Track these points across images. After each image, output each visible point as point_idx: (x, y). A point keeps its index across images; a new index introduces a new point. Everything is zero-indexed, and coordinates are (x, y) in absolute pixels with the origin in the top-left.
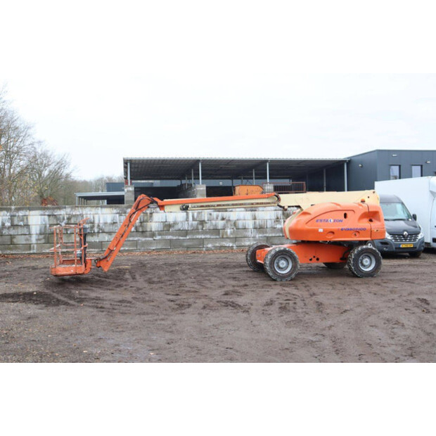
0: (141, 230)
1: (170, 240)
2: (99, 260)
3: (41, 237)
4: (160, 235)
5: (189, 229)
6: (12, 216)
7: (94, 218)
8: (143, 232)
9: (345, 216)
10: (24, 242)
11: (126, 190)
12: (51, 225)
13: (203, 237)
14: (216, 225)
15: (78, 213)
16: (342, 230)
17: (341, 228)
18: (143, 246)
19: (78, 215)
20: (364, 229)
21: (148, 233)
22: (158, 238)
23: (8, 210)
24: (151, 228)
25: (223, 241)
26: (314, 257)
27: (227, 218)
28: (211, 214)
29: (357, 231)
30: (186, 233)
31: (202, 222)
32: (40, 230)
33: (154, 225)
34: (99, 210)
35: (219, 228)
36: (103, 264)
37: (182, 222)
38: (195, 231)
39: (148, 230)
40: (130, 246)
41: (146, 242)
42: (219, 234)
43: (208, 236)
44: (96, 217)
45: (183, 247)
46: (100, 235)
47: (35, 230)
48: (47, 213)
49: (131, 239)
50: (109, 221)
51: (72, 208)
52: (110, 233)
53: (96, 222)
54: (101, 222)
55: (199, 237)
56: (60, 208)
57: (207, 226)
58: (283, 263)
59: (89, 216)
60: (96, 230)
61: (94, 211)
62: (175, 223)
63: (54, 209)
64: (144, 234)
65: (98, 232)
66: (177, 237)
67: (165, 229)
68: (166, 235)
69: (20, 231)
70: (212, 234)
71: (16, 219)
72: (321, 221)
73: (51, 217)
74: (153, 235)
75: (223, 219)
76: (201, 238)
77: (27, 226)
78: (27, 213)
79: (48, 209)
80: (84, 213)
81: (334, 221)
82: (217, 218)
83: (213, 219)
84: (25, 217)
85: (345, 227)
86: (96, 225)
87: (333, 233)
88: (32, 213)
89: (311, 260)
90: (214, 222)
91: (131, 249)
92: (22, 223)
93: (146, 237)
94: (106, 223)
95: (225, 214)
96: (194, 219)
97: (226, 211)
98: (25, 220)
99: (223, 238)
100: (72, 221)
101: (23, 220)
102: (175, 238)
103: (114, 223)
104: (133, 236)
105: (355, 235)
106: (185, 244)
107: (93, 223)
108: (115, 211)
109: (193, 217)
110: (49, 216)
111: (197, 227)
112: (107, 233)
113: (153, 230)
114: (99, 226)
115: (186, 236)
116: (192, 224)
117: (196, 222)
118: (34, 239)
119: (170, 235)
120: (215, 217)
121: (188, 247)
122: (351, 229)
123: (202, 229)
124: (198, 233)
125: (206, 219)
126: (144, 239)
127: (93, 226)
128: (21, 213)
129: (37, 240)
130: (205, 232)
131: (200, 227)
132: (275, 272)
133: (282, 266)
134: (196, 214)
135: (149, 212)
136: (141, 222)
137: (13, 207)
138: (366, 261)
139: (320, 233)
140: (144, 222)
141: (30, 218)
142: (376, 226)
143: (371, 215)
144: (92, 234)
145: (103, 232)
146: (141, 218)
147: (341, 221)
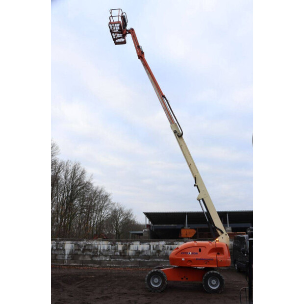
0: (123, 255)
1: (139, 261)
3: (70, 256)
4: (133, 258)
5: (151, 255)
6: (57, 244)
8: (124, 256)
9: (200, 250)
10: (61, 259)
12: (75, 250)
13: (159, 260)
14: (167, 253)
15: (90, 243)
16: (197, 259)
18: (123, 264)
19: (90, 245)
20: (212, 260)
21: (127, 257)
22: (133, 260)
24: (129, 254)
26: (185, 277)
28: (164, 246)
29: (207, 261)
30: (148, 257)
31: (159, 251)
32: (70, 252)
33: (130, 252)
34: (101, 243)
37: (146, 251)
38: (154, 256)
39: (127, 255)
40: (117, 264)
41: (125, 262)
43: (162, 260)
44: (99, 246)
45: (147, 266)
46: (101, 257)
47: (67, 252)
48: (74, 243)
49: (117, 260)
50: (106, 249)
51: (87, 240)
52: (106, 256)
53: (99, 249)
54: (102, 249)
55: (157, 260)
56: (81, 240)
57: (162, 253)
58: (156, 280)
59: (95, 245)
60: (98, 254)
61: (98, 243)
62: (143, 251)
63: (78, 240)
65: (100, 255)
67: (137, 255)
68: (137, 258)
69: (60, 252)
70: (164, 259)
71: (59, 245)
72: (184, 253)
73: (76, 245)
74: (130, 258)
75: (171, 249)
76: (158, 261)
77: (64, 249)
78: (65, 242)
79: (75, 240)
80: (93, 243)
81: (192, 254)
82: (168, 249)
83: (165, 250)
85: (199, 258)
86: (99, 251)
87: (191, 261)
88: (67, 242)
89: (182, 279)
90: (166, 251)
91: (116, 266)
92: (61, 248)
93: (126, 259)
94: (104, 250)
95: (173, 246)
96: (154, 249)
97: (173, 244)
100: (86, 248)
101: (62, 246)
102: (142, 260)
103: (108, 250)
104: (119, 258)
105: (206, 263)
106: (148, 264)
107: (97, 249)
108: (109, 243)
109: (153, 247)
111: (155, 254)
113: (130, 255)
114: (100, 251)
115: (149, 259)
116: (153, 252)
117: (155, 251)
118: (66, 257)
119: (139, 258)
120: (166, 248)
121: (150, 266)
122: (203, 259)
123: (159, 255)
124: (156, 258)
125: (161, 249)
126: (124, 260)
127: (97, 251)
128: (61, 242)
129: (68, 258)
130: (160, 258)
131: (157, 254)
132: (150, 285)
133: (155, 282)
134: (155, 246)
135: (128, 244)
136: (123, 250)
137: (58, 239)
138: (214, 282)
139: (183, 261)
140: (125, 250)
141: (66, 245)
142: (220, 257)
143: (219, 250)
144: (96, 256)
145: (102, 255)
146: (123, 248)
147: (197, 254)
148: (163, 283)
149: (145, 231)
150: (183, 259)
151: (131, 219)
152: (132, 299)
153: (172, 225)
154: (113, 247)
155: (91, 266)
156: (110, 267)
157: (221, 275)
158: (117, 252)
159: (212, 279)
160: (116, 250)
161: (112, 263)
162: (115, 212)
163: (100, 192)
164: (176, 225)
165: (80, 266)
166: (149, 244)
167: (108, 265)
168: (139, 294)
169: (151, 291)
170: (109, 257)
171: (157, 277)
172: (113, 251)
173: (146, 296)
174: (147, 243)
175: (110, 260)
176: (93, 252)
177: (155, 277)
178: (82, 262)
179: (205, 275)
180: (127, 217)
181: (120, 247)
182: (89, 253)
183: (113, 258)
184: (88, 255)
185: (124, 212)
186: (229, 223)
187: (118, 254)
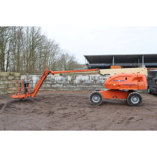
0: (71, 83)
1: (83, 87)
2: (31, 93)
3: (36, 84)
4: (78, 85)
6: (27, 77)
7: (54, 78)
8: (72, 84)
9: (126, 79)
10: (31, 86)
11: (84, 67)
13: (96, 86)
14: (101, 82)
15: (49, 76)
16: (124, 85)
17: (123, 84)
18: (72, 89)
19: (49, 77)
20: (135, 85)
21: (74, 84)
22: (78, 86)
23: (26, 75)
24: (75, 82)
25: (104, 88)
26: (115, 96)
27: (106, 79)
28: (99, 77)
29: (131, 86)
30: (89, 84)
31: (95, 81)
32: (36, 82)
33: (76, 81)
35: (102, 83)
36: (32, 95)
37: (87, 80)
38: (92, 84)
39: (74, 83)
40: (68, 89)
41: (73, 88)
42: (102, 85)
43: (98, 86)
44: (55, 77)
45: (88, 90)
46: (57, 84)
47: (34, 82)
48: (38, 76)
49: (68, 86)
50: (60, 79)
52: (60, 84)
53: (55, 79)
54: (57, 79)
57: (98, 82)
58: (96, 98)
59: (53, 77)
60: (55, 83)
62: (85, 81)
64: (73, 85)
65: (56, 83)
66: (85, 86)
67: (81, 83)
68: (81, 85)
72: (115, 81)
74: (76, 85)
75: (104, 79)
76: (95, 87)
77: (32, 80)
78: (32, 76)
79: (39, 74)
80: (51, 76)
81: (121, 81)
82: (102, 79)
83: (100, 79)
84: (31, 77)
85: (125, 84)
86: (55, 81)
87: (120, 86)
88: (34, 76)
89: (113, 97)
90: (100, 80)
91: (67, 90)
93: (74, 86)
94: (59, 80)
96: (92, 79)
97: (106, 76)
98: (31, 78)
99: (104, 87)
101: (30, 78)
102: (84, 86)
103: (62, 80)
104: (69, 85)
105: (130, 87)
106: (89, 89)
107: (54, 80)
110: (39, 77)
111: (93, 82)
112: (59, 84)
113: (76, 83)
114: (56, 81)
115: (89, 86)
116: (91, 81)
117: (93, 80)
118: (34, 86)
120: (101, 78)
121: (90, 90)
122: (128, 85)
123: (95, 83)
124: (94, 85)
125: (97, 79)
126: (72, 87)
127: (54, 81)
128: (30, 76)
130: (96, 85)
131: (95, 82)
132: (92, 101)
133: (95, 99)
134: (93, 77)
135: (74, 76)
136: (72, 80)
137: (28, 74)
138: (135, 99)
139: (114, 86)
140: (73, 80)
141: (33, 78)
142: (140, 83)
143: (139, 79)
144: (54, 84)
145: (58, 83)
146: (71, 79)
147: (124, 81)
148: (101, 100)
149: (85, 68)
150: (114, 85)
151: (75, 60)
152: (81, 109)
153: (103, 64)
154: (65, 78)
155: (51, 90)
156: (63, 91)
157: (140, 95)
158: (68, 81)
159: (134, 98)
160: (67, 80)
161: (65, 89)
162: (63, 56)
163: (53, 42)
164: (105, 64)
165: (44, 91)
166: (89, 76)
167: (62, 90)
168: (85, 107)
169: (93, 105)
170: (62, 84)
171: (96, 96)
172: (65, 81)
173: (90, 107)
174: (87, 75)
175: (63, 87)
176: (52, 82)
177: (95, 96)
178: (45, 88)
179: (129, 95)
180: (72, 59)
181: (69, 78)
182: (49, 82)
183: (65, 85)
184: (48, 84)
185: (70, 56)
186: (144, 63)
187: (68, 82)
